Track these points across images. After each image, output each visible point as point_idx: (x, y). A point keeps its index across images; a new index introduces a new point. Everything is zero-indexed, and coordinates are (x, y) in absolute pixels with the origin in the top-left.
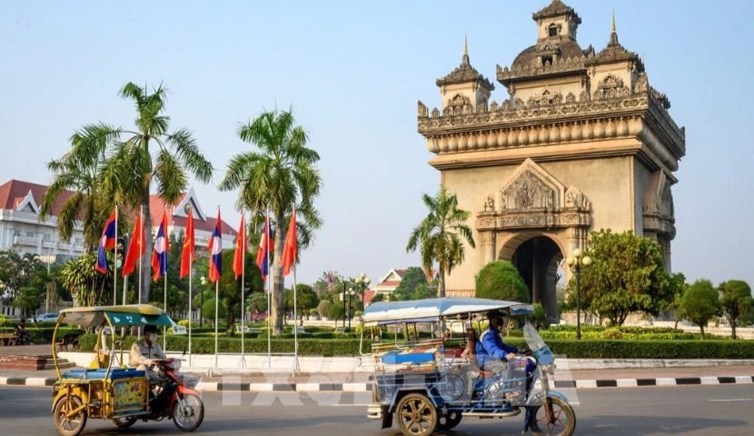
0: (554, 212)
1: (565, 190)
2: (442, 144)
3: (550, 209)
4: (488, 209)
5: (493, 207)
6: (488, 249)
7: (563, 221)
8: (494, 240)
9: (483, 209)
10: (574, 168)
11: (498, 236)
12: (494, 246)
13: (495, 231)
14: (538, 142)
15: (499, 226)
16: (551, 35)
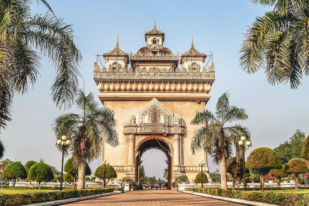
0: (168, 126)
1: (174, 115)
2: (106, 86)
3: (167, 125)
4: (132, 123)
5: (135, 122)
6: (131, 144)
7: (173, 131)
8: (134, 139)
9: (129, 123)
10: (176, 104)
11: (137, 138)
12: (134, 143)
13: (136, 134)
14: (159, 90)
15: (138, 132)
16: (153, 43)
